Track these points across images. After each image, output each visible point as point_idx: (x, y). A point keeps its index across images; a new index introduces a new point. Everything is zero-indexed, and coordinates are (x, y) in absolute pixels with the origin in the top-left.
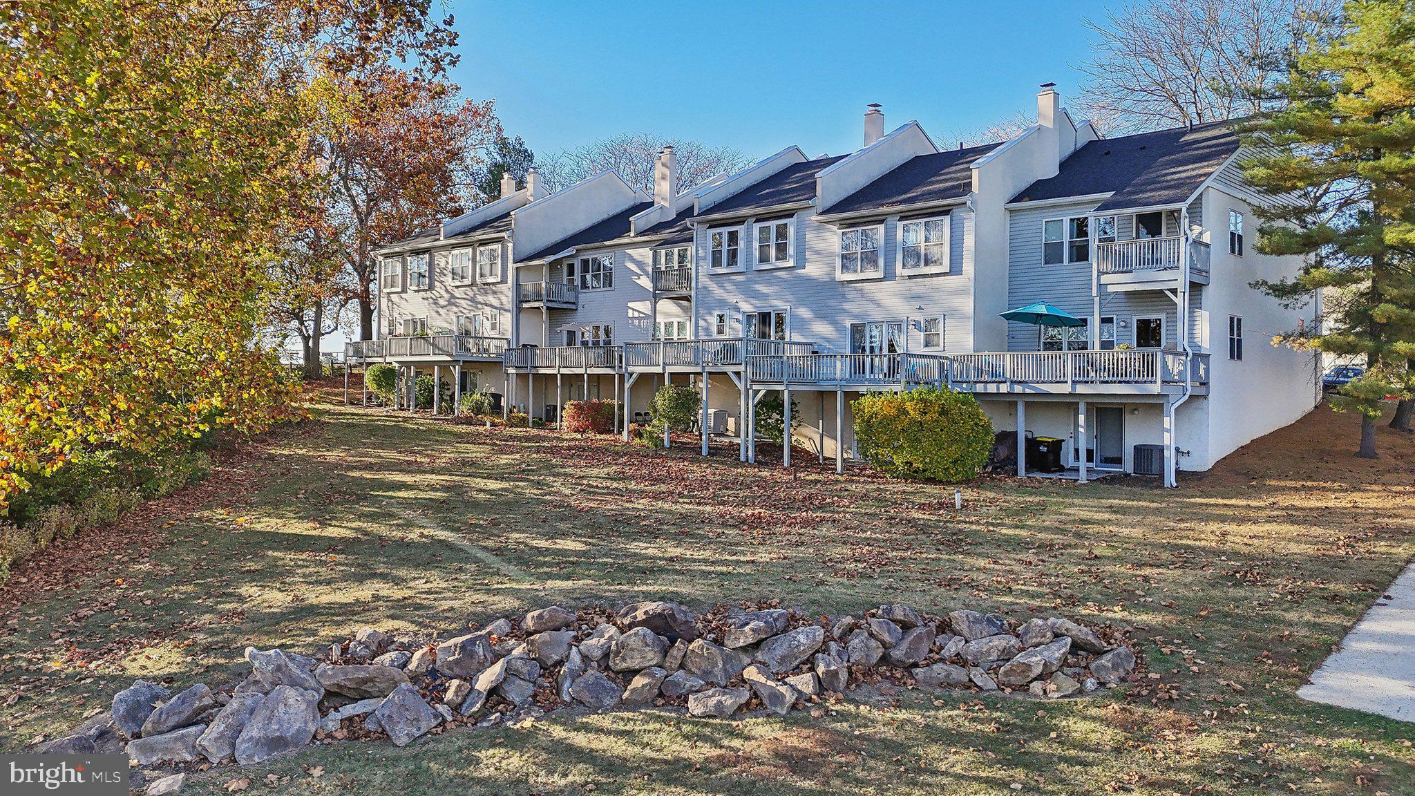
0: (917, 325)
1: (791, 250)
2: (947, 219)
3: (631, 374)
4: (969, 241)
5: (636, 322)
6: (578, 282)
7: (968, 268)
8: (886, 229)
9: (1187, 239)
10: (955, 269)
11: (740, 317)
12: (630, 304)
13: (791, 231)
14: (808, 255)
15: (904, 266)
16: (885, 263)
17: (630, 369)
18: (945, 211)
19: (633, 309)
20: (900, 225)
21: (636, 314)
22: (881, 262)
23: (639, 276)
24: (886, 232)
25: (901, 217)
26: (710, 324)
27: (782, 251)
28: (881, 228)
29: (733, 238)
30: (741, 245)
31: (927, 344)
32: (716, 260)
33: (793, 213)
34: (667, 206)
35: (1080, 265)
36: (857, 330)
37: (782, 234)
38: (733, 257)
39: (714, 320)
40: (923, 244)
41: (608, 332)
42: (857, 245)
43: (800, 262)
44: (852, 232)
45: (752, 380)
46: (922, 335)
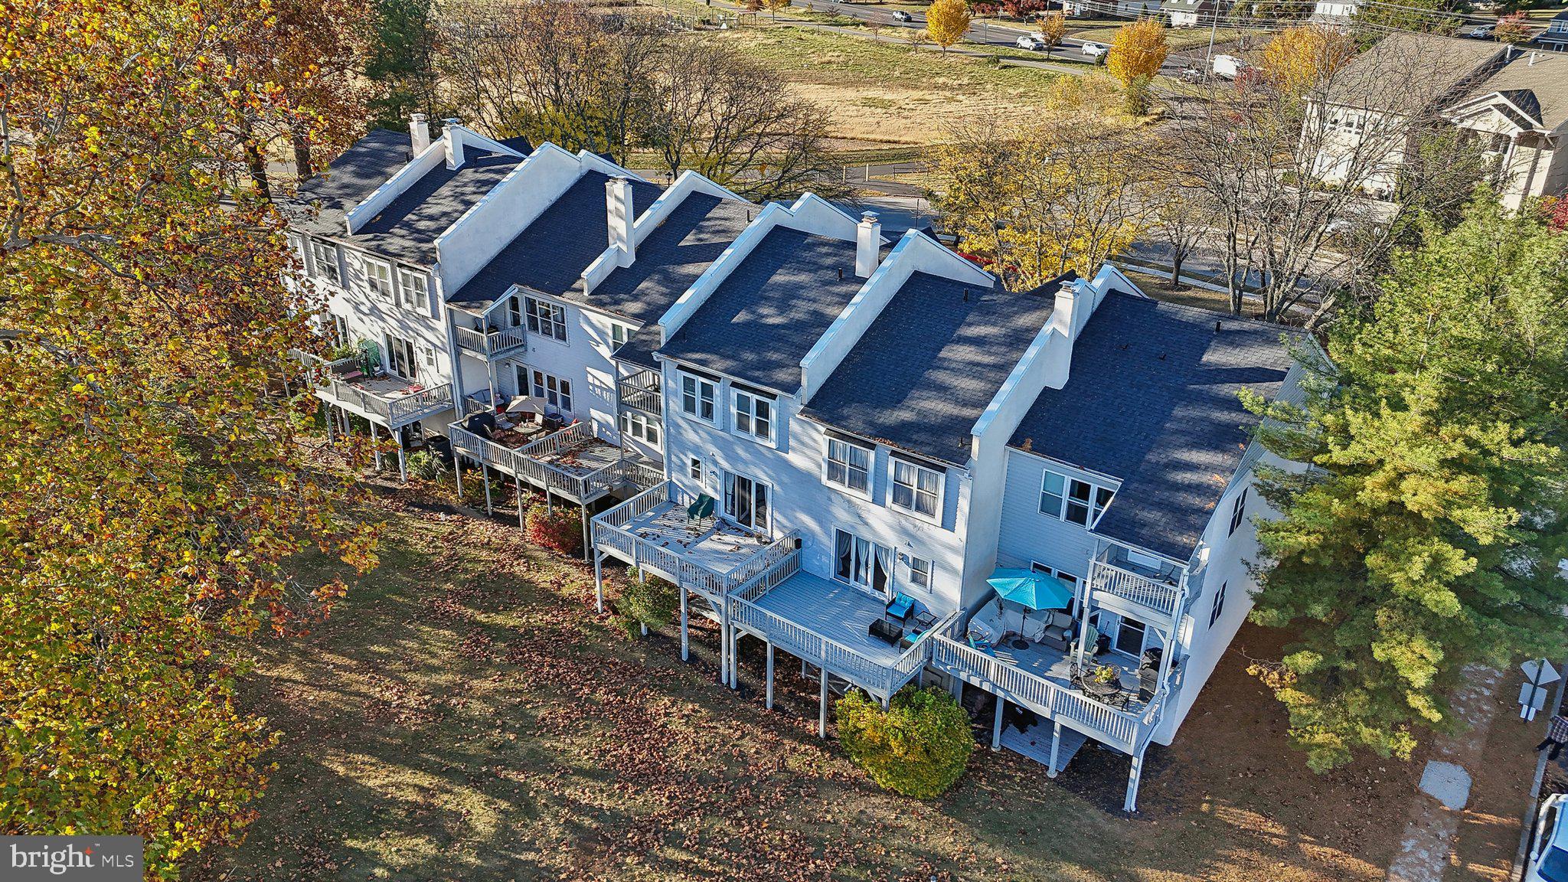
0: (904, 558)
1: (773, 433)
2: (942, 477)
3: (602, 553)
4: (964, 505)
5: (598, 391)
6: (524, 320)
7: (962, 529)
8: (877, 454)
9: (1183, 595)
10: (948, 524)
11: (717, 471)
12: (588, 369)
13: (773, 411)
14: (792, 442)
15: (895, 501)
16: (875, 486)
17: (601, 547)
18: (943, 470)
19: (594, 376)
20: (892, 460)
21: (597, 383)
22: (870, 486)
23: (598, 344)
24: (876, 457)
25: (894, 453)
26: (685, 464)
27: (763, 429)
28: (872, 455)
29: (707, 391)
30: (717, 402)
31: (914, 580)
32: (689, 405)
33: (773, 397)
34: (624, 248)
35: (1074, 526)
36: (843, 537)
37: (763, 410)
38: (708, 411)
39: (689, 463)
40: (915, 489)
41: (565, 387)
42: (844, 458)
43: (784, 446)
44: (840, 443)
45: (734, 619)
46: (909, 571)
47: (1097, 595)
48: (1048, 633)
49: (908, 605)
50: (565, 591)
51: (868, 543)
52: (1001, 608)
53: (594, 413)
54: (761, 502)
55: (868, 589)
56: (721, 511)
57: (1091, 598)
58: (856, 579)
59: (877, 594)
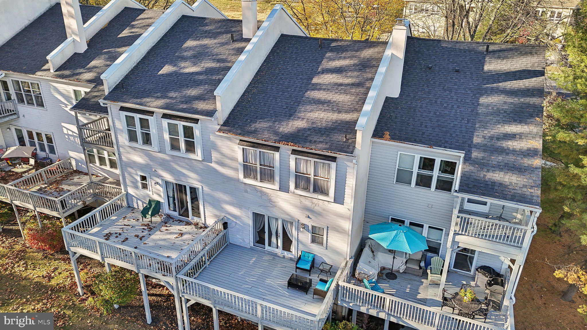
0: (305, 226)
1: (199, 149)
2: (333, 165)
3: (75, 253)
4: (351, 182)
5: (72, 138)
6: (14, 96)
7: (349, 200)
8: (280, 154)
9: (533, 232)
10: (339, 199)
11: (160, 182)
12: (63, 124)
13: (197, 132)
14: (214, 154)
15: (297, 187)
16: (280, 178)
17: (73, 249)
18: (334, 159)
19: (67, 129)
20: (293, 158)
21: (70, 133)
22: (277, 178)
23: (66, 105)
24: (280, 157)
25: (294, 152)
26: (136, 180)
27: (190, 147)
28: (277, 155)
29: (144, 124)
30: (153, 131)
31: (313, 241)
32: (133, 137)
33: (196, 121)
34: (78, 39)
36: (258, 218)
37: (189, 133)
38: (147, 139)
39: (139, 179)
40: (312, 177)
41: (49, 140)
42: (256, 160)
43: (207, 158)
44: (251, 150)
45: (184, 292)
46: (310, 235)
47: (458, 238)
48: (408, 265)
49: (311, 259)
50: (53, 282)
51: (277, 219)
52: (373, 252)
53: (72, 154)
54: (195, 199)
55: (279, 251)
56: (166, 209)
57: (453, 241)
58: (270, 245)
59: (286, 253)
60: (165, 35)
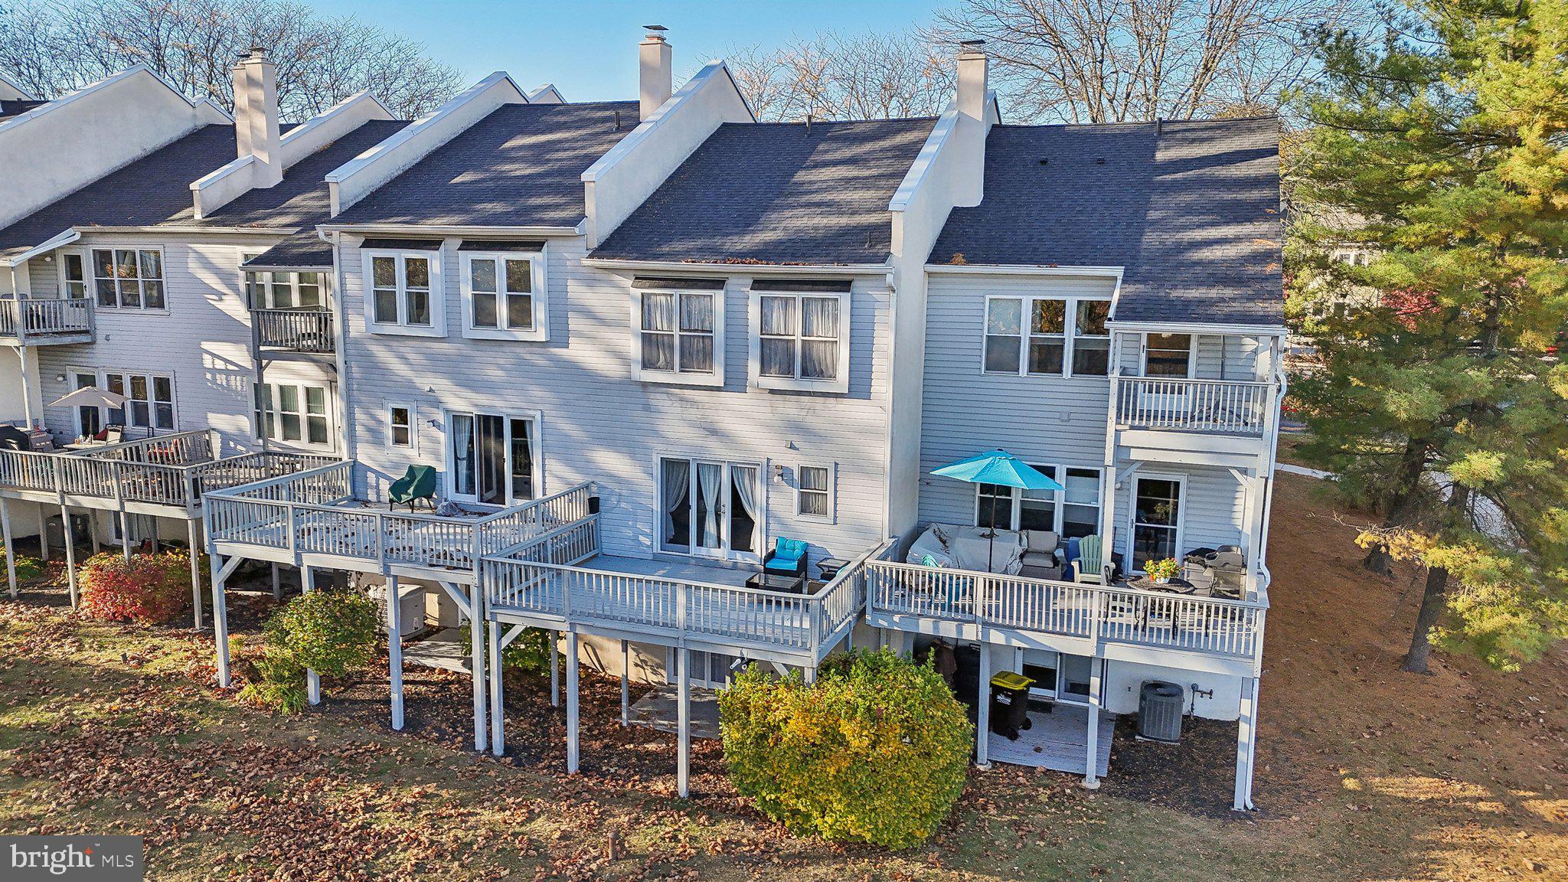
0: (784, 473)
1: (539, 312)
2: (844, 299)
3: (226, 559)
4: (884, 341)
6: (91, 291)
7: (882, 385)
8: (727, 298)
9: (1279, 390)
10: (860, 388)
11: (441, 418)
12: (205, 345)
13: (538, 278)
14: (575, 323)
15: (763, 372)
16: (726, 356)
17: (223, 548)
18: (843, 285)
19: (214, 355)
20: (755, 296)
21: (219, 364)
22: (719, 358)
23: (220, 296)
24: (727, 301)
25: (759, 284)
26: (380, 422)
27: (521, 315)
28: (719, 297)
29: (417, 273)
30: (435, 291)
31: (804, 509)
32: (385, 312)
34: (264, 157)
35: (1046, 379)
36: (673, 469)
37: (519, 278)
38: (419, 309)
39: (387, 417)
40: (798, 338)
41: (163, 387)
42: (670, 321)
43: (559, 335)
44: (660, 295)
45: (495, 605)
46: (795, 493)
47: (1126, 438)
49: (798, 553)
51: (717, 469)
52: (944, 542)
53: (217, 420)
54: (522, 451)
55: (722, 553)
56: (448, 490)
57: (1118, 446)
58: (700, 543)
59: (739, 556)
60: (468, 131)
